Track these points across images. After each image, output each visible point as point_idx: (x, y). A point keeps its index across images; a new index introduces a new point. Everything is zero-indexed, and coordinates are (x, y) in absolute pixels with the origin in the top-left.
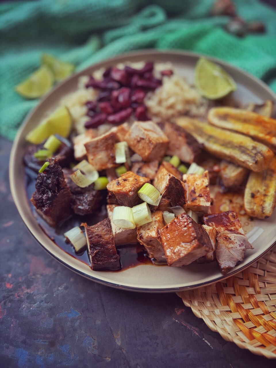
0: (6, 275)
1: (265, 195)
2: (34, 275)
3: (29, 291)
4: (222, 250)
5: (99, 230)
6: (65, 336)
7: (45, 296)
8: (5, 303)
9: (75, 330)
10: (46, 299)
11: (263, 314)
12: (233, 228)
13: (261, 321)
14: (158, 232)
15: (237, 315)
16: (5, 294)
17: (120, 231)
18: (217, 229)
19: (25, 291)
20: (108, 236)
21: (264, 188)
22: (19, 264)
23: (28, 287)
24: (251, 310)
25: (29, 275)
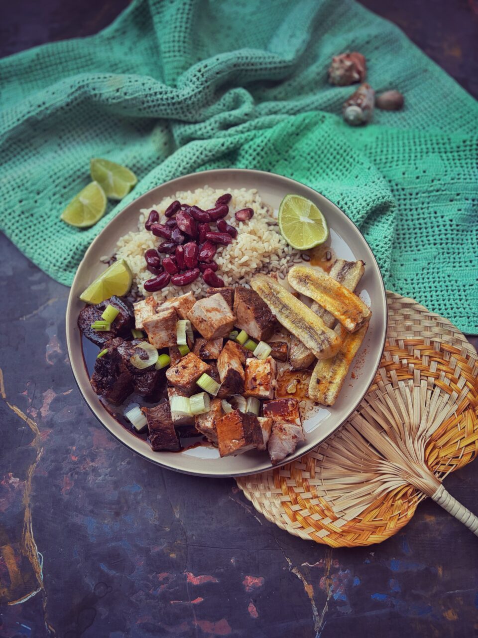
0: (70, 447)
1: (331, 383)
2: (97, 449)
3: (93, 464)
4: (275, 441)
5: (159, 415)
6: (129, 508)
7: (109, 470)
8: (72, 475)
9: (138, 503)
10: (110, 473)
11: (312, 498)
12: (289, 418)
13: (308, 505)
14: (214, 423)
15: (286, 498)
16: (72, 466)
17: (179, 418)
18: (274, 418)
19: (90, 465)
20: (167, 421)
21: (331, 374)
22: (82, 437)
23: (93, 461)
24: (301, 494)
25: (93, 449)
